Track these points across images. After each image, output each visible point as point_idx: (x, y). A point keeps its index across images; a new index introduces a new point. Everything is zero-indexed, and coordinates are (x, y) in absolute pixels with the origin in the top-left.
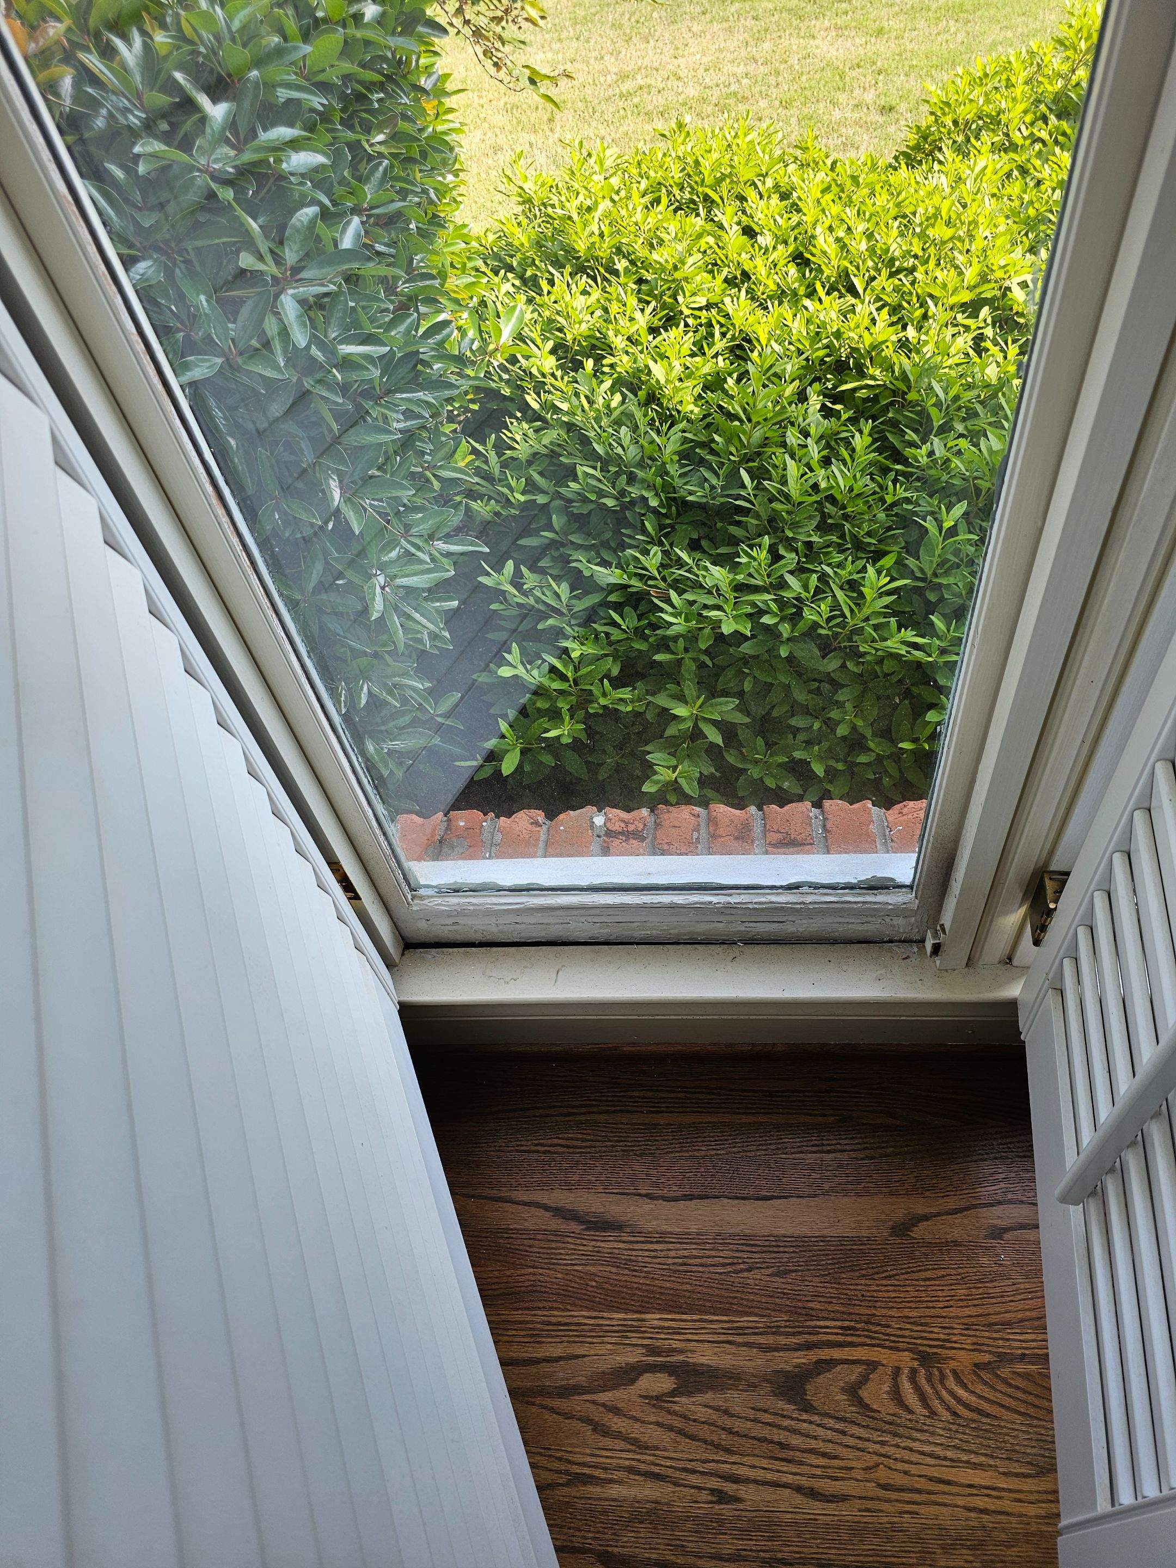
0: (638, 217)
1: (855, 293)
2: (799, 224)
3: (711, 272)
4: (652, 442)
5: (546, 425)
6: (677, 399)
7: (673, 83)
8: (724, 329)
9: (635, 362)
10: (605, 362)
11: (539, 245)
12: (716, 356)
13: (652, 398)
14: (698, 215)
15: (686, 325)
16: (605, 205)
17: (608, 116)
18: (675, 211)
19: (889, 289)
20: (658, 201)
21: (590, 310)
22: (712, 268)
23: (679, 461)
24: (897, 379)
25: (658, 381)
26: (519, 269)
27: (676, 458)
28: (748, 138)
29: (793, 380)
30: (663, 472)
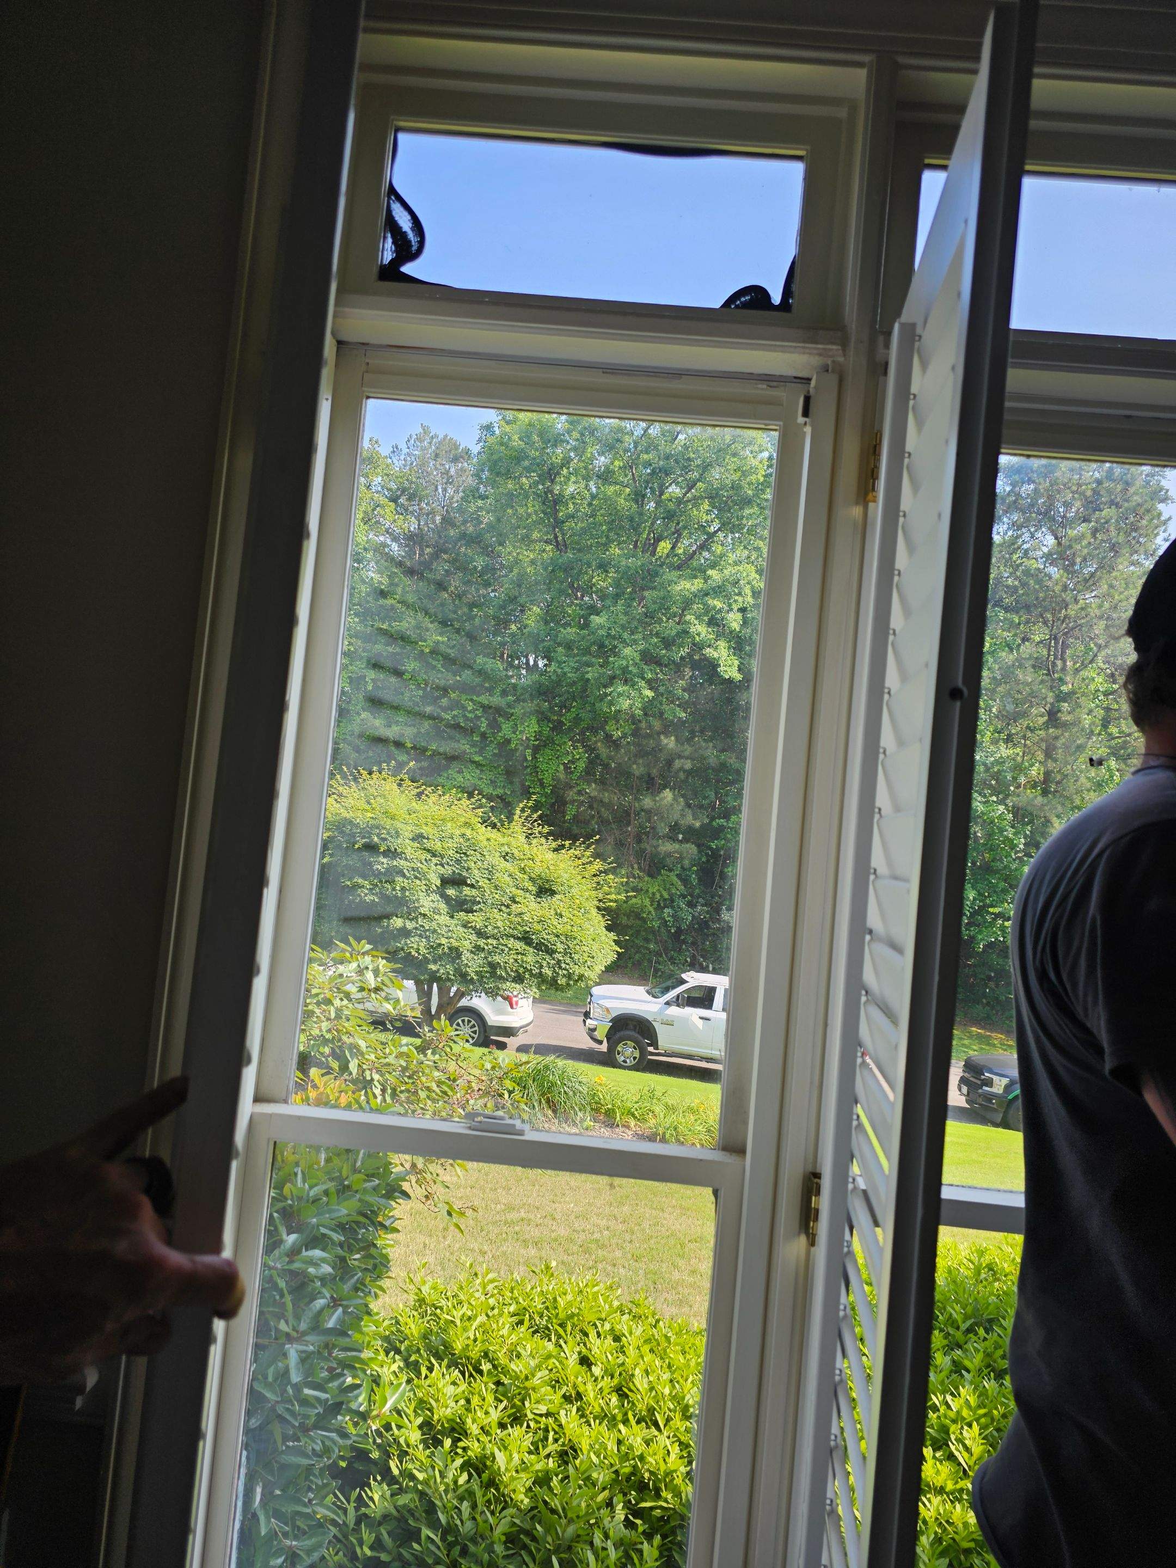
0: (505, 1332)
1: (659, 1429)
2: (623, 1364)
3: (554, 1387)
4: (486, 1521)
5: (401, 1491)
6: (512, 1487)
7: (548, 1221)
8: (557, 1436)
9: (483, 1449)
10: (460, 1444)
11: (425, 1337)
12: (548, 1456)
13: (492, 1483)
14: (550, 1340)
15: (528, 1426)
16: (481, 1319)
17: (492, 1236)
18: (534, 1332)
19: (683, 1429)
20: (521, 1322)
21: (457, 1398)
22: (556, 1384)
23: (505, 1543)
24: (684, 1505)
25: (499, 1468)
26: (405, 1353)
27: (503, 1538)
28: (596, 1289)
29: (604, 1489)
30: (490, 1549)
